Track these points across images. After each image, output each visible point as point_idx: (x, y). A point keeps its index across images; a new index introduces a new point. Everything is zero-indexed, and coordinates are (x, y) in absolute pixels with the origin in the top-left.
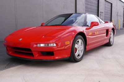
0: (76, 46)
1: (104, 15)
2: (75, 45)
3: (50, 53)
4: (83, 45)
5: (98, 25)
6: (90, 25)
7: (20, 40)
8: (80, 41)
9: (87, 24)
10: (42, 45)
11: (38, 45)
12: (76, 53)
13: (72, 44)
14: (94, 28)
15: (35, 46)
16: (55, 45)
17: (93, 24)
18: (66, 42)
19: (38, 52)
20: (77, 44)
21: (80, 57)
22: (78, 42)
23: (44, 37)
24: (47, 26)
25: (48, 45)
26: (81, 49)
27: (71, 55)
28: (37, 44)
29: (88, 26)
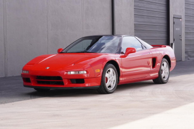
0: (107, 75)
1: (183, 23)
2: (105, 74)
3: (80, 80)
4: (115, 75)
5: (134, 52)
6: (125, 52)
7: (48, 68)
8: (111, 70)
9: (122, 51)
10: (72, 73)
11: (69, 73)
12: (106, 82)
13: (103, 73)
14: (130, 56)
15: (65, 73)
16: (85, 72)
17: (129, 51)
18: (96, 70)
19: (68, 79)
20: (108, 73)
21: (111, 89)
22: (109, 71)
23: (73, 65)
24: (66, 53)
25: (79, 73)
26: (113, 79)
27: (101, 85)
28: (67, 72)
29: (122, 53)
